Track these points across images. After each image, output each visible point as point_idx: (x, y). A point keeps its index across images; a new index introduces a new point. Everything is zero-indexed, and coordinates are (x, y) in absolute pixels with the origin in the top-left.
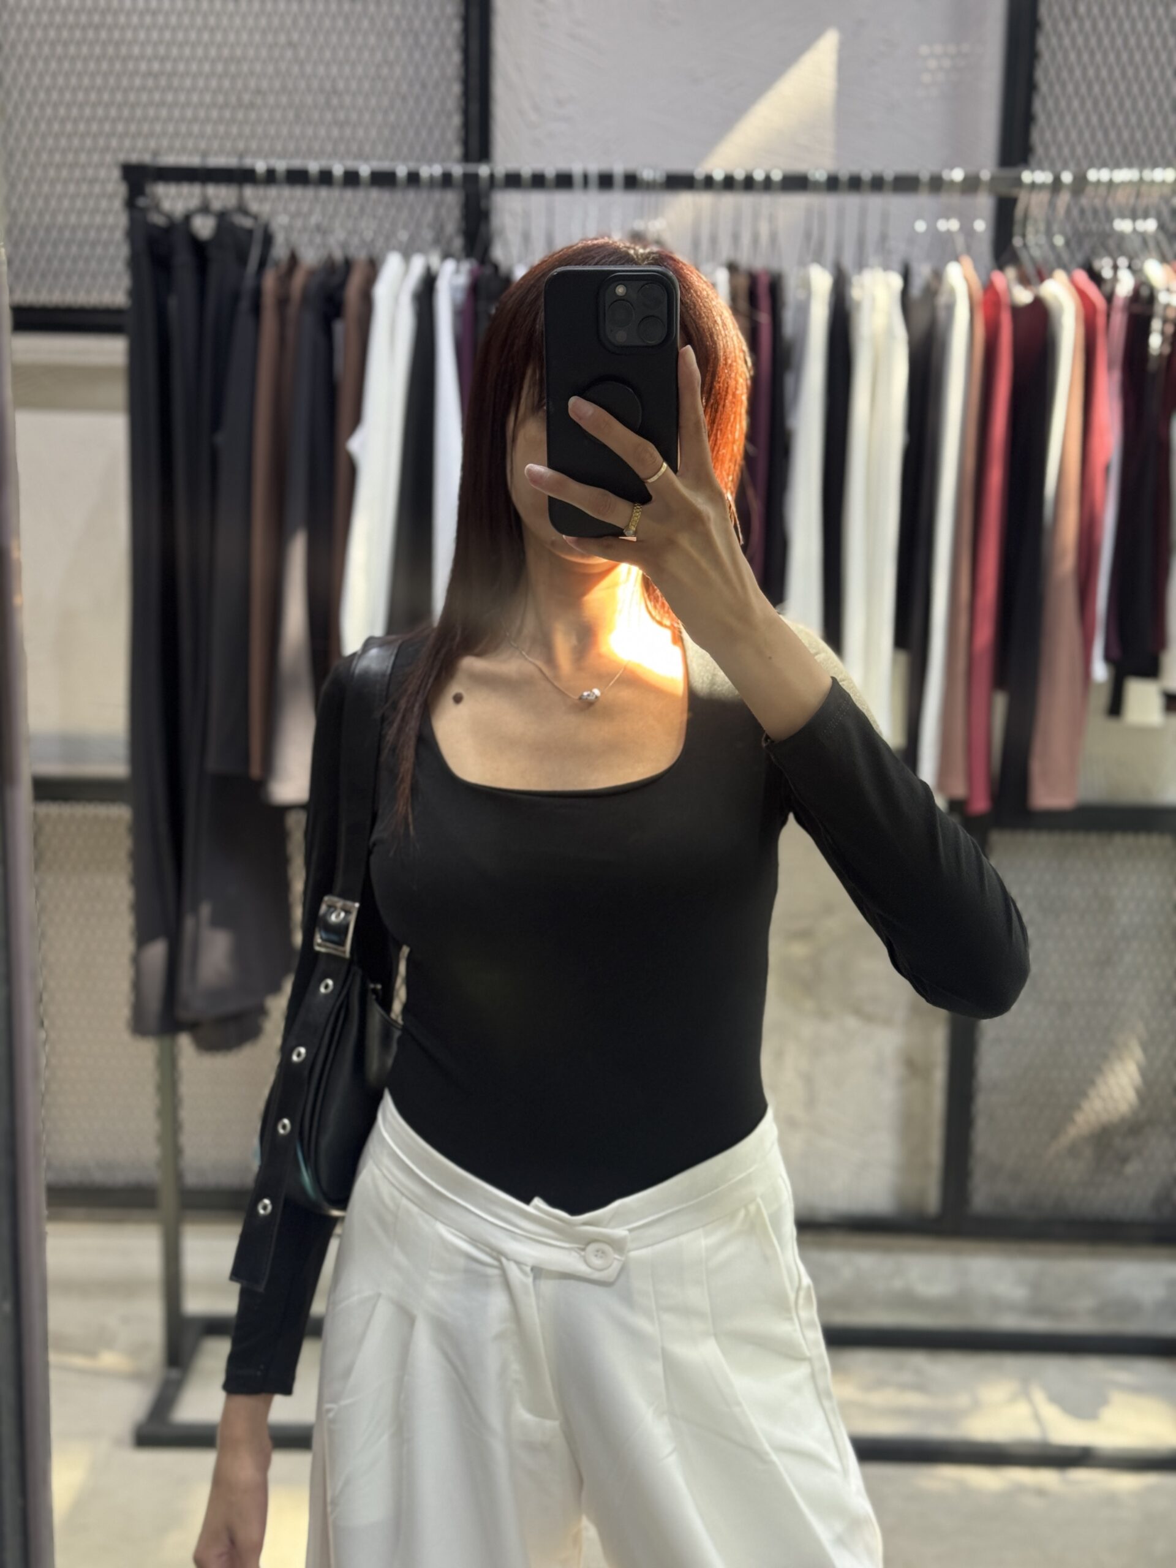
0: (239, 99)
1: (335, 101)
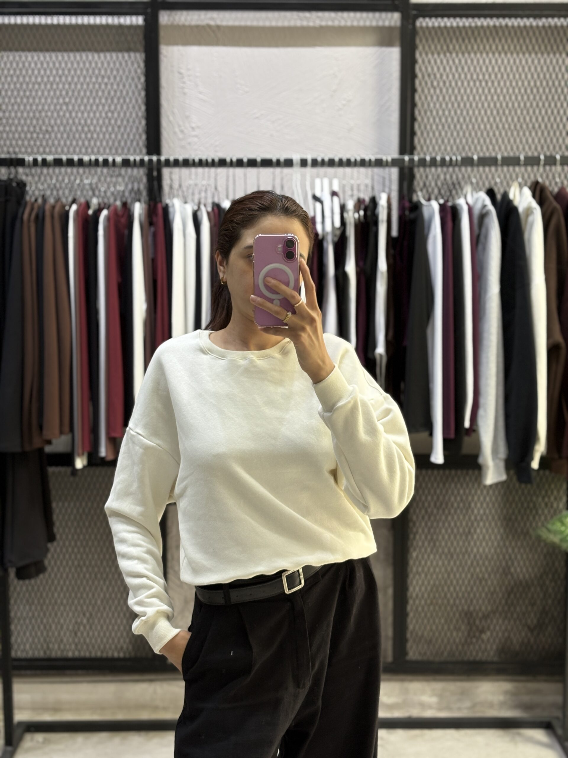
0: (41, 129)
1: (86, 129)
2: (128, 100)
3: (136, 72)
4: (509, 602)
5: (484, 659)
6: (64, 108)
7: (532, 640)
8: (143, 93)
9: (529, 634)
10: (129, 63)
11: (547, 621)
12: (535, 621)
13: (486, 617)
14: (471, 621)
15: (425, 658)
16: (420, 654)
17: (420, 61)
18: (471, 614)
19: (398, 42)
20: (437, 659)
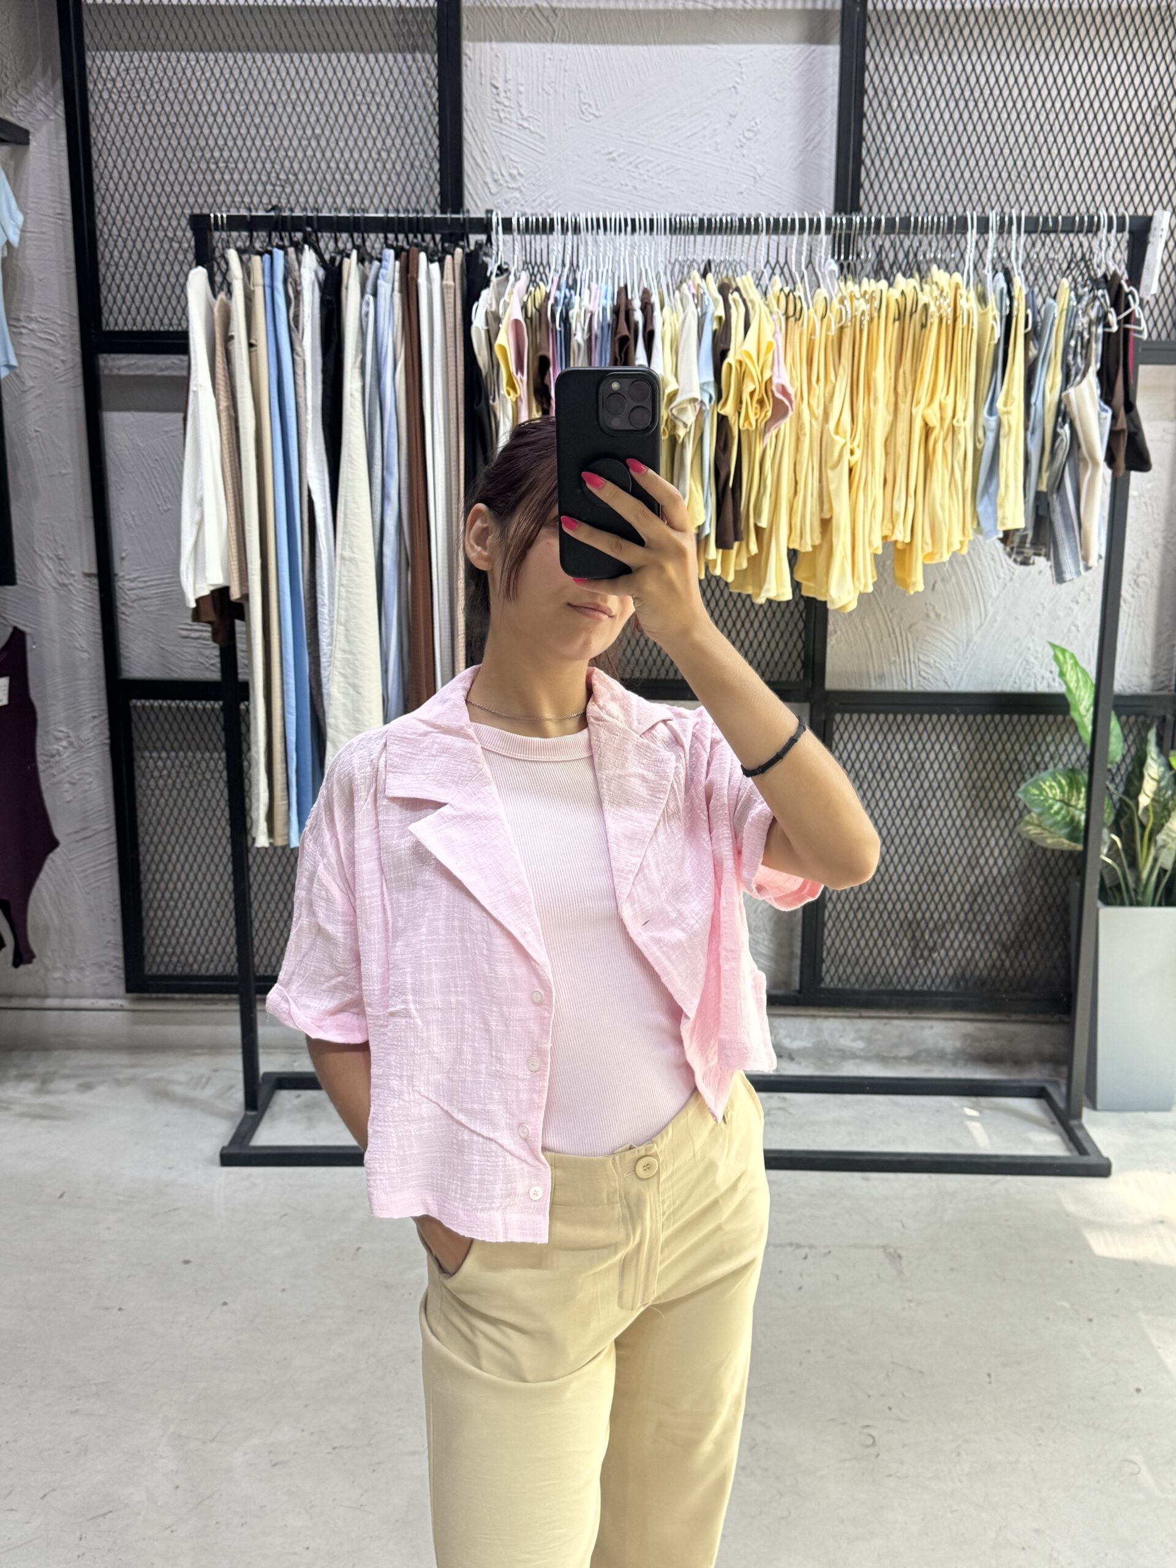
2: (412, 131)
3: (424, 84)
4: (976, 907)
5: (934, 989)
6: (314, 143)
7: (1007, 964)
8: (436, 119)
9: (1003, 956)
10: (414, 69)
11: (1030, 936)
12: (1012, 936)
13: (939, 928)
14: (918, 934)
15: (848, 986)
16: (840, 979)
17: (872, 67)
18: (918, 924)
19: (837, 37)
20: (866, 987)
